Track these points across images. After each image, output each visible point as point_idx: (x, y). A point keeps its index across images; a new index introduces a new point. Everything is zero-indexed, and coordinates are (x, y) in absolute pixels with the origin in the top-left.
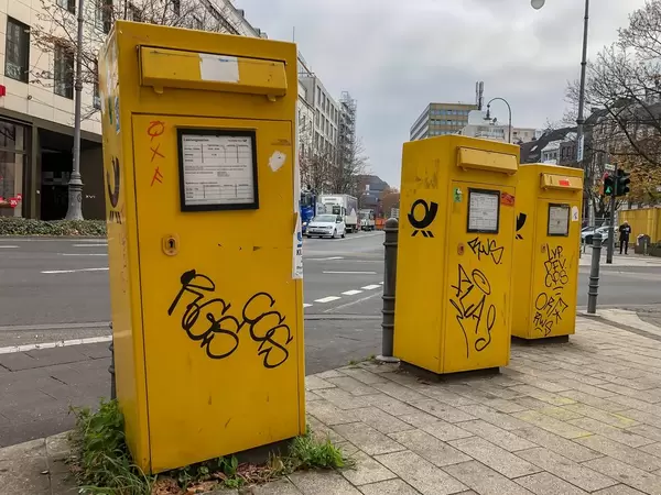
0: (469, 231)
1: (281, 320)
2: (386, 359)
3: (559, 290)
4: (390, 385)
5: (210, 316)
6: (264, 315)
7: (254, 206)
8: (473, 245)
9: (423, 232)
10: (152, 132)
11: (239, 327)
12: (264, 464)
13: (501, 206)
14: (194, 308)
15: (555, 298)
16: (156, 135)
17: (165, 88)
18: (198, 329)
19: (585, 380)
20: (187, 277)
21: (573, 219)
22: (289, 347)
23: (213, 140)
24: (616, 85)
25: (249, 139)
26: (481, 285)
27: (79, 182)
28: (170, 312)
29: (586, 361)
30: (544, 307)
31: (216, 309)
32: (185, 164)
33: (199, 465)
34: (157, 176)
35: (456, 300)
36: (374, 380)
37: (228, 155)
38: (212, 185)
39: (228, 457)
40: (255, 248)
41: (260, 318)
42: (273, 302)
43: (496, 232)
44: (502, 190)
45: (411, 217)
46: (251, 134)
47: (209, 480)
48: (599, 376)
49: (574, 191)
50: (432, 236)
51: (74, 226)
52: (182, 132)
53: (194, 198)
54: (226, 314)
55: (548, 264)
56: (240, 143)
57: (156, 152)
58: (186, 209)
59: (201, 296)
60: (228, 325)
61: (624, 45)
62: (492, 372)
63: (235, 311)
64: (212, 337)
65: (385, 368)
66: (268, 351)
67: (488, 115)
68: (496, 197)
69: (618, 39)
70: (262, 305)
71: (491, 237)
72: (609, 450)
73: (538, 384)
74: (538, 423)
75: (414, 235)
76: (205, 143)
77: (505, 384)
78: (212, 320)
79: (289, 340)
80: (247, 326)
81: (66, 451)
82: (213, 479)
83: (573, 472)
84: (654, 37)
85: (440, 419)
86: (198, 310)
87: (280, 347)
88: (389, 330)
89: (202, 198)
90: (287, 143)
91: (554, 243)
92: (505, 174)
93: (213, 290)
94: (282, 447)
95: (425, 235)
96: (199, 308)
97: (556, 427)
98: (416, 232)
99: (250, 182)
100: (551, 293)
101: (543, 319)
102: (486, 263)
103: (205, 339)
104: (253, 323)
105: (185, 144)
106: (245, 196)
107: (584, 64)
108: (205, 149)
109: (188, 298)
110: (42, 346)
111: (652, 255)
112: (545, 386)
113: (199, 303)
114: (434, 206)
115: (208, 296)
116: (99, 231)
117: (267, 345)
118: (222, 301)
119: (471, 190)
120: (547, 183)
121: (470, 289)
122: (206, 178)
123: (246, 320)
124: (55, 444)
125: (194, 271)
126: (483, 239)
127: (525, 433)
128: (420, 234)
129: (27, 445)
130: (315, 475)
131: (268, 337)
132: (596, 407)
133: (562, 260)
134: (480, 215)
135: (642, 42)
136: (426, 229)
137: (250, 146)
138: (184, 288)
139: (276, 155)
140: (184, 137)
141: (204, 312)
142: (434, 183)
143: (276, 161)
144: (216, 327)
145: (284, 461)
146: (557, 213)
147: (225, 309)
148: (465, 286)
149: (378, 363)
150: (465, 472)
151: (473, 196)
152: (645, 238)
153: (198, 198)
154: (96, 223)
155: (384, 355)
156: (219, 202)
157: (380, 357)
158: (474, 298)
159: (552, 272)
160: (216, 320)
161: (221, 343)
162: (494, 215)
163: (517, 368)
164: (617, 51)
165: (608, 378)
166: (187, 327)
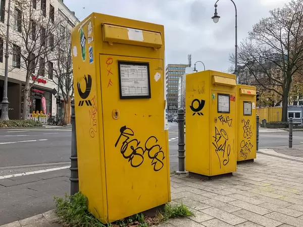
0: (218, 112)
1: (160, 149)
2: (181, 172)
3: (248, 139)
4: (188, 182)
5: (132, 147)
6: (153, 146)
7: (149, 97)
8: (221, 118)
9: (198, 113)
10: (108, 62)
11: (144, 152)
12: (154, 217)
13: (231, 101)
14: (126, 143)
15: (248, 143)
16: (109, 64)
17: (114, 43)
18: (127, 153)
19: (269, 176)
20: (123, 129)
21: (253, 108)
22: (164, 161)
23: (132, 67)
24: (248, 56)
25: (146, 67)
26: (224, 136)
27: (7, 102)
28: (116, 146)
29: (265, 169)
30: (244, 147)
31: (134, 144)
32: (122, 77)
33: (128, 218)
34: (110, 83)
35: (215, 143)
36: (180, 181)
37: (138, 74)
38: (132, 87)
39: (140, 214)
40: (150, 116)
41: (152, 148)
42: (157, 141)
43: (229, 112)
44: (230, 94)
45: (192, 107)
46: (147, 64)
47: (133, 225)
48: (274, 174)
49: (253, 96)
50: (202, 115)
51: (5, 123)
52: (120, 63)
53: (125, 93)
54: (139, 146)
55: (245, 128)
56: (142, 69)
57: (109, 72)
58: (122, 98)
59: (128, 138)
60: (139, 151)
61: (251, 39)
62: (229, 175)
63: (142, 145)
64: (133, 157)
65: (181, 176)
66: (155, 163)
67: (195, 69)
68: (228, 97)
69: (248, 36)
70: (152, 142)
71: (227, 115)
72: (294, 201)
73: (251, 178)
74: (260, 194)
75: (193, 115)
76: (129, 68)
77: (237, 179)
78: (133, 149)
79: (164, 158)
80: (147, 151)
81: (56, 219)
82: (134, 224)
83: (286, 211)
84: (263, 35)
85: (218, 195)
86: (127, 145)
87: (160, 161)
88: (182, 159)
89: (128, 93)
90: (161, 69)
91: (246, 118)
92: (231, 87)
93: (133, 135)
94: (161, 208)
95: (199, 115)
96: (127, 143)
97: (269, 195)
98: (195, 113)
99: (147, 86)
100: (246, 140)
101: (244, 152)
102: (225, 126)
103: (130, 158)
104: (149, 150)
105: (121, 68)
106: (145, 92)
107: (236, 46)
108: (129, 71)
109: (123, 139)
110: (16, 175)
111: (268, 127)
112: (254, 179)
113: (128, 141)
114: (203, 102)
115: (131, 138)
116: (18, 125)
117: (155, 160)
118: (136, 140)
119: (219, 94)
120: (243, 92)
121: (220, 138)
122: (130, 84)
123: (146, 149)
124: (48, 216)
125: (125, 126)
126: (224, 115)
127: (257, 198)
128: (196, 114)
129: (35, 217)
130: (178, 219)
131: (155, 157)
132: (280, 186)
133: (250, 126)
134: (222, 105)
135: (258, 37)
136: (199, 112)
137: (147, 70)
138: (121, 134)
139: (157, 74)
140: (121, 65)
141: (129, 145)
142: (203, 91)
143: (157, 77)
144: (134, 153)
145: (163, 214)
146: (247, 106)
147: (138, 144)
148: (218, 136)
149: (178, 174)
150: (242, 214)
151: (220, 97)
152: (264, 121)
153: (127, 93)
154: (16, 121)
155: (180, 170)
156: (135, 95)
157: (178, 172)
158: (222, 142)
159: (246, 131)
160: (135, 149)
161: (136, 160)
162: (227, 105)
163: (239, 173)
164: (248, 41)
165: (278, 175)
166: (123, 152)
